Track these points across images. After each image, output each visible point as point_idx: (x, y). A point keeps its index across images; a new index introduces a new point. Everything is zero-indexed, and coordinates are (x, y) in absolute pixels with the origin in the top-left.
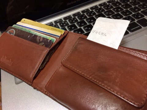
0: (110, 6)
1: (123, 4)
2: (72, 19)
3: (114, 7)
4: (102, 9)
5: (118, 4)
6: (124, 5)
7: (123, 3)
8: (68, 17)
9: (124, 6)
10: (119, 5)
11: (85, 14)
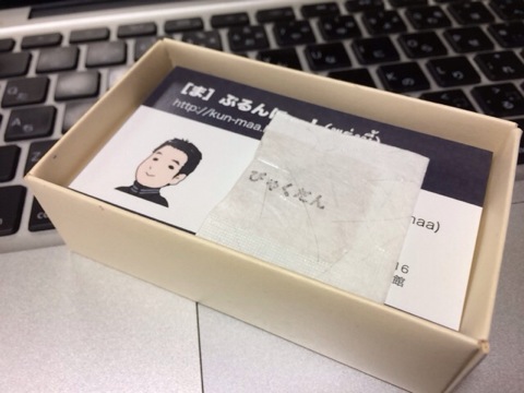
0: (438, 14)
1: (498, 20)
2: (246, 30)
3: (455, 25)
4: (395, 20)
5: (476, 16)
6: (501, 27)
7: (501, 17)
8: (230, 19)
9: (503, 33)
10: (482, 21)
11: (314, 23)
